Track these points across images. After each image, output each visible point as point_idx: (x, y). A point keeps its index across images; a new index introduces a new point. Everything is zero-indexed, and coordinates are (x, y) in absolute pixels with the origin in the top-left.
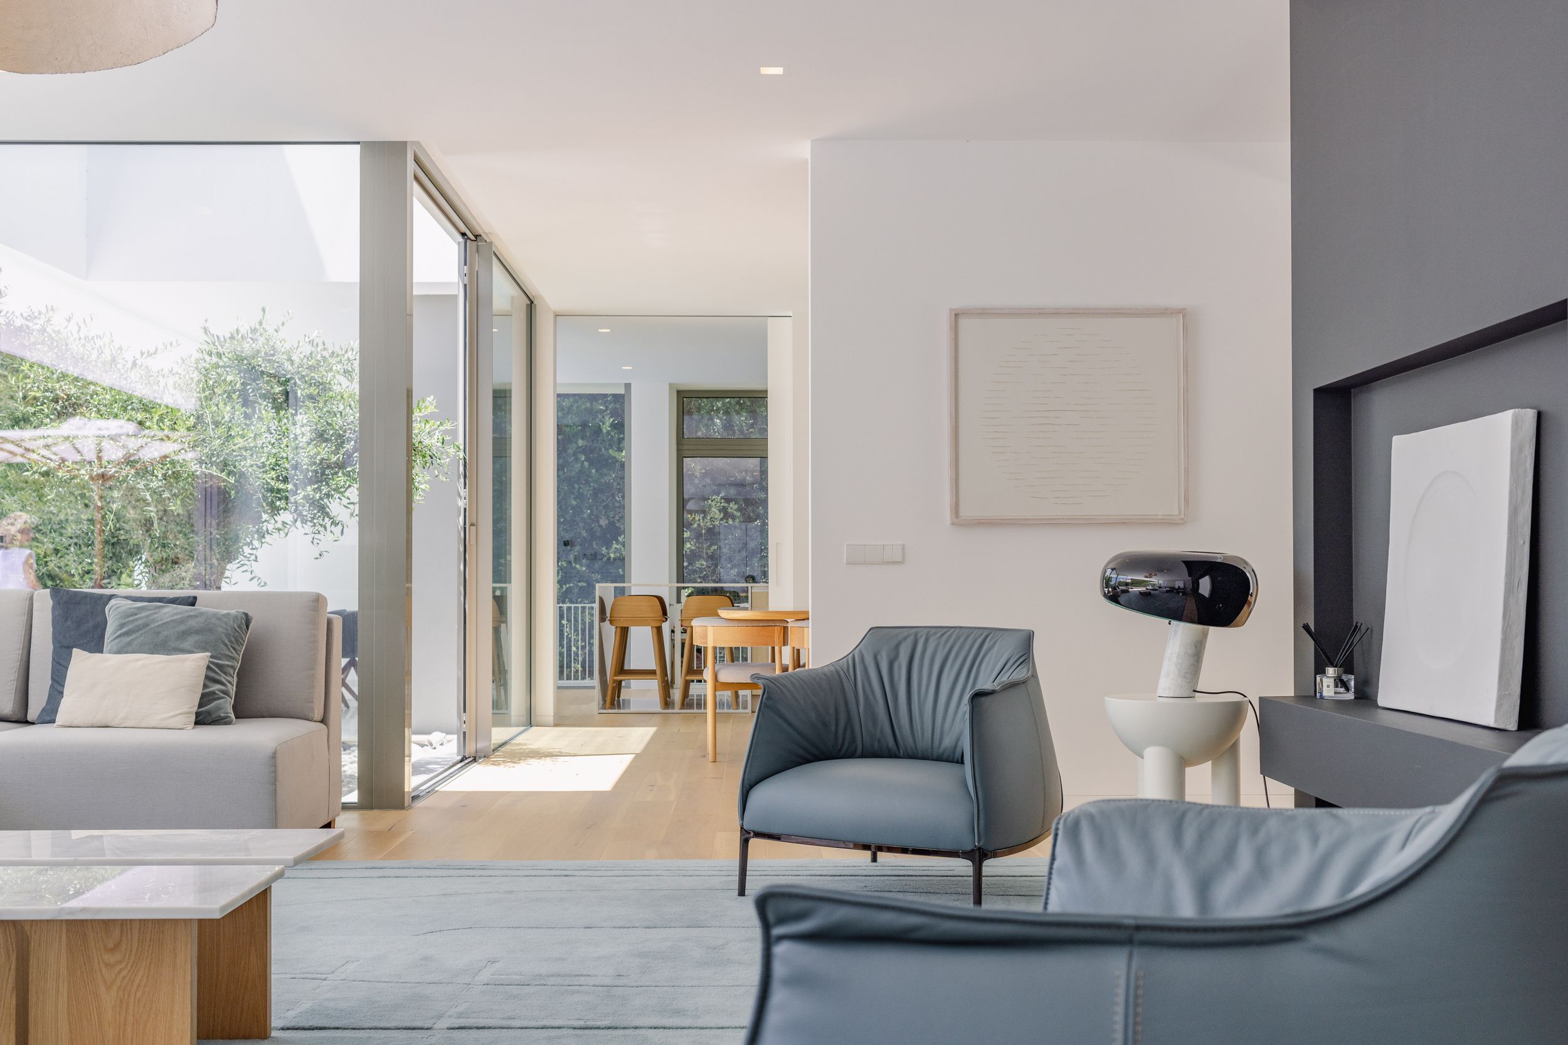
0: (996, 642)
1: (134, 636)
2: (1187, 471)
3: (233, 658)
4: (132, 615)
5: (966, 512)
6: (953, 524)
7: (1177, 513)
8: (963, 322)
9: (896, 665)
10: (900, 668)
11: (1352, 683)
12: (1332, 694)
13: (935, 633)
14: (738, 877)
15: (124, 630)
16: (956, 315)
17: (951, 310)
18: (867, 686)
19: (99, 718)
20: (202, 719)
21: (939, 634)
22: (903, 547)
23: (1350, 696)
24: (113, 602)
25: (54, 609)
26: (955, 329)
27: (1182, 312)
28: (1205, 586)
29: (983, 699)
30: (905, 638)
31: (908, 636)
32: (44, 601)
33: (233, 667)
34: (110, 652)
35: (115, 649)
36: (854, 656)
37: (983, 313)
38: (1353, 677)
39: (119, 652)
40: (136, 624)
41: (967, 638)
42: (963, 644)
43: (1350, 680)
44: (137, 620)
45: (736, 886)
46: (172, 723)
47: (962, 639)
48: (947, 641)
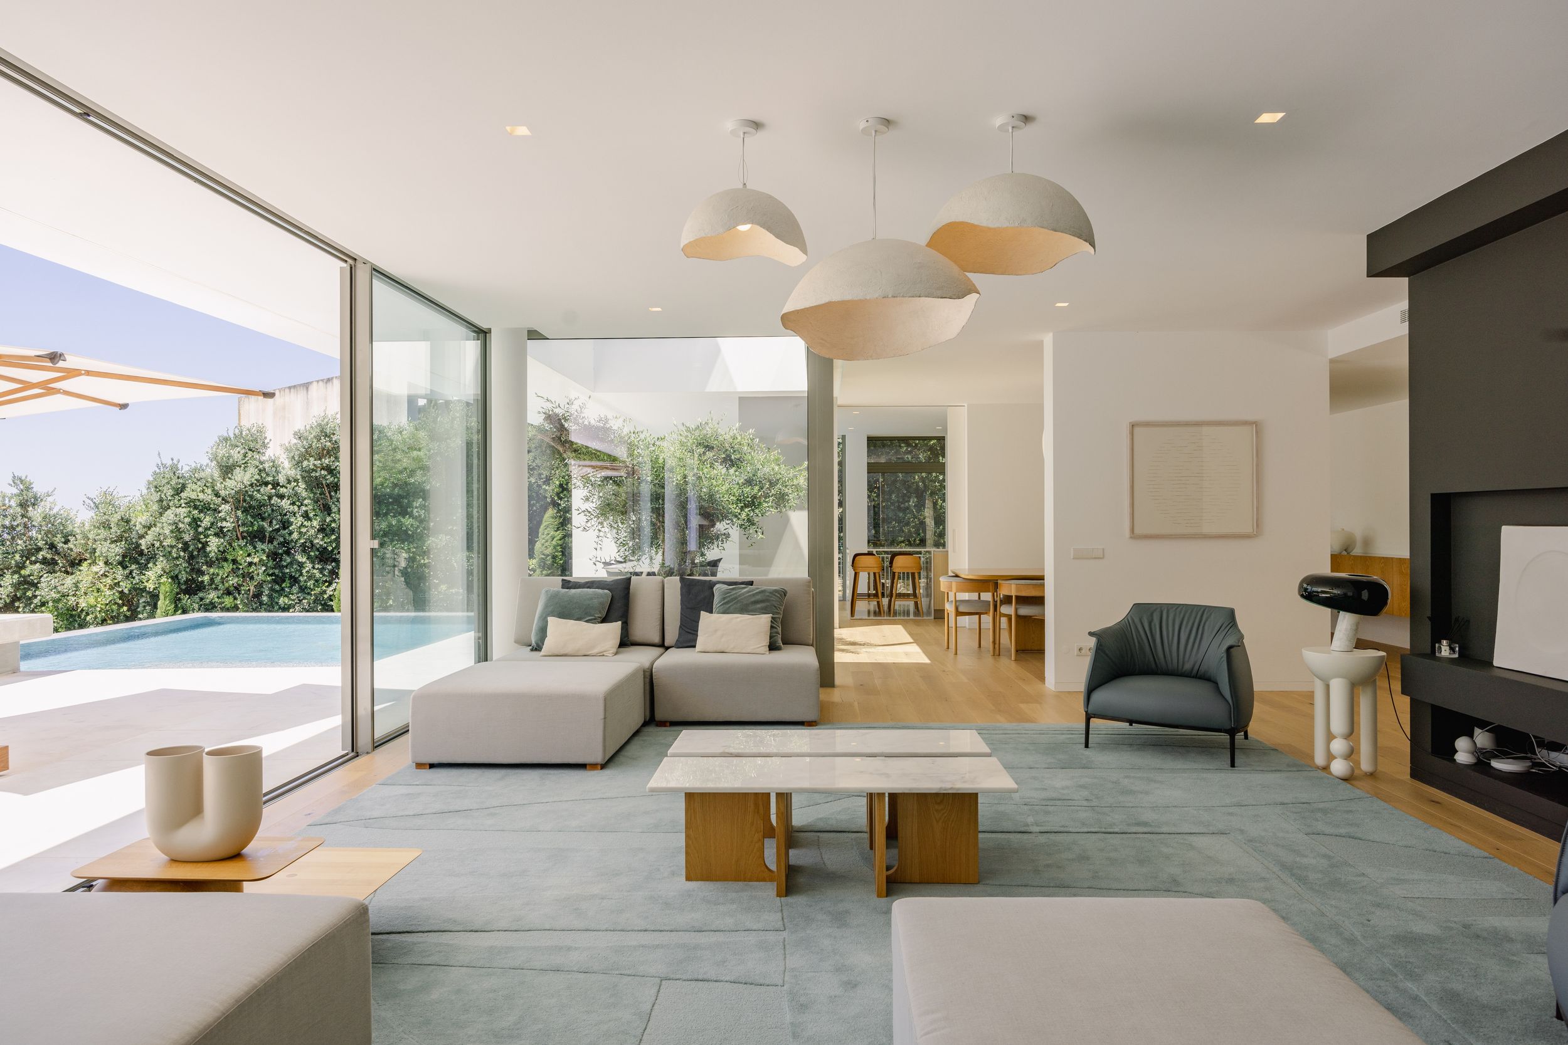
0: (1211, 614)
1: (731, 604)
2: (1257, 508)
3: (779, 613)
4: (728, 593)
5: (1137, 531)
6: (1131, 537)
7: (1251, 531)
8: (1137, 430)
9: (1153, 624)
10: (1155, 625)
11: (1457, 649)
12: (1448, 654)
13: (1172, 608)
14: (1084, 735)
15: (726, 601)
16: (1133, 426)
17: (1130, 423)
18: (1139, 639)
19: (719, 648)
20: (773, 647)
21: (1174, 609)
22: (1103, 549)
23: (1456, 656)
24: (717, 586)
25: (682, 588)
26: (1132, 434)
27: (1255, 424)
28: (1365, 595)
29: (1232, 650)
30: (1155, 610)
31: (1156, 609)
32: (673, 585)
33: (779, 618)
34: (718, 613)
35: (721, 611)
36: (1128, 620)
37: (1147, 424)
38: (1457, 645)
39: (724, 613)
40: (731, 597)
41: (1192, 612)
42: (1190, 616)
43: (1455, 647)
44: (731, 595)
45: (1083, 740)
46: (758, 651)
47: (1189, 611)
48: (1180, 612)
